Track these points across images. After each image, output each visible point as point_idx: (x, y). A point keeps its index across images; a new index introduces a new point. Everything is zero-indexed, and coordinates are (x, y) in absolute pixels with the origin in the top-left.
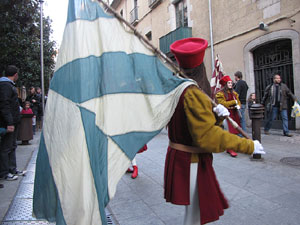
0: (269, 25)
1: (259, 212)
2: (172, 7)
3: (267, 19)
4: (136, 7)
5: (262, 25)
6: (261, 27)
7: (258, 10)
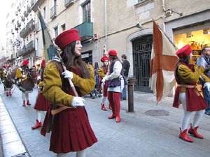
0: (142, 25)
1: (126, 145)
2: (81, 8)
3: (142, 21)
4: (55, 5)
5: (138, 24)
6: (138, 26)
7: (136, 14)
